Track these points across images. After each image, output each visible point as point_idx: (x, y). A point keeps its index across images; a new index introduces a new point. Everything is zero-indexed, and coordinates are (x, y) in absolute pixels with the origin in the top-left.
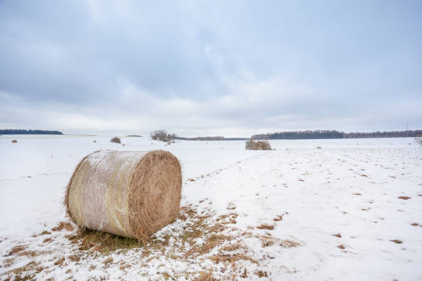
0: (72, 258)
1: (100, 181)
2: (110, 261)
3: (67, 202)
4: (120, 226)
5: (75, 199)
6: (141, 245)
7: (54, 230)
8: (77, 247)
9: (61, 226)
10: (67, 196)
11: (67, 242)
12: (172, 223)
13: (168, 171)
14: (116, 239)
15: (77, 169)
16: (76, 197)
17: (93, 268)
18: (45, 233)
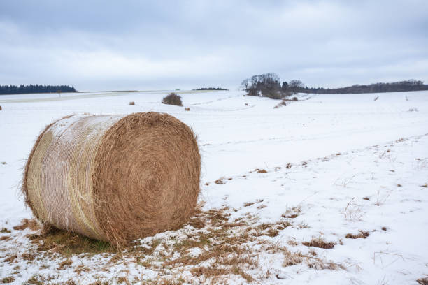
0: (25, 257)
1: (61, 158)
2: (69, 264)
3: (25, 188)
4: (86, 221)
5: (34, 184)
6: (115, 250)
7: (15, 228)
8: (36, 247)
9: (26, 224)
10: (26, 180)
11: (27, 241)
12: (174, 229)
13: (167, 146)
14: (86, 242)
15: (38, 142)
16: (35, 181)
17: (44, 267)
18: (5, 230)
